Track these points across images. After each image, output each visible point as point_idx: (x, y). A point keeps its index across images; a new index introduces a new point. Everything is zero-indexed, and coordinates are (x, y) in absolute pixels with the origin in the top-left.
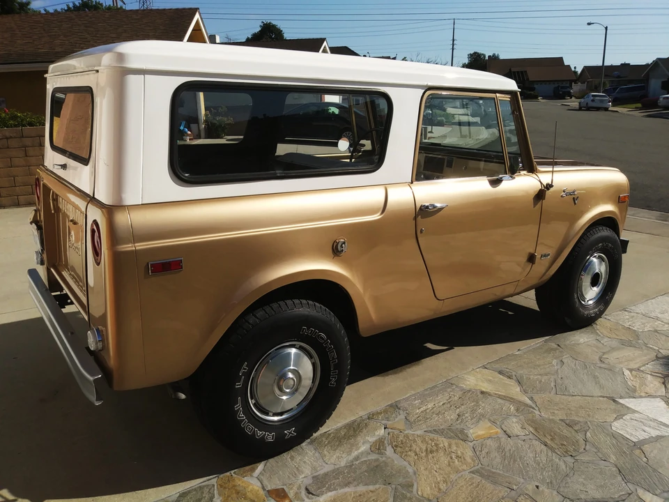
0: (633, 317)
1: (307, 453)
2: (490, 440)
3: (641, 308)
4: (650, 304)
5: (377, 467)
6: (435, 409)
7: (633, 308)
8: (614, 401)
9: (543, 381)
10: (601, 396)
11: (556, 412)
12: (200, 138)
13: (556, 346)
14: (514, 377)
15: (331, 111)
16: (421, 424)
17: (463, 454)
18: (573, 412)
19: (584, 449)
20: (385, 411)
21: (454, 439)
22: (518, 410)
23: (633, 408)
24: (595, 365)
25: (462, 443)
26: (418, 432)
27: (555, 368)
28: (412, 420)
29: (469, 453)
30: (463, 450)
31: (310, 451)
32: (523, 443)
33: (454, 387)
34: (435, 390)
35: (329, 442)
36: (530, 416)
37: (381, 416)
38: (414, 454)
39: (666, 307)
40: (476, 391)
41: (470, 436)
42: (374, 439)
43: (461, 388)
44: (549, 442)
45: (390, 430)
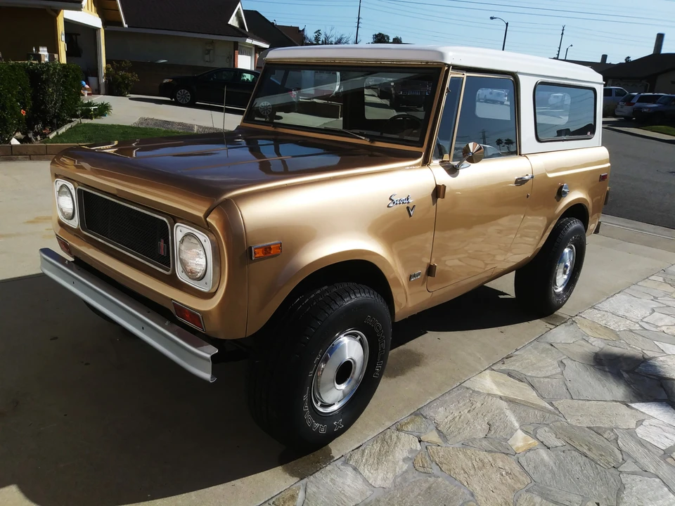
0: (604, 315)
1: (347, 474)
2: (531, 452)
3: (606, 305)
4: (612, 302)
5: (429, 488)
6: (462, 417)
7: (599, 305)
8: (628, 406)
9: (554, 384)
10: (613, 401)
11: (580, 418)
12: (99, 94)
13: (550, 347)
14: (525, 380)
15: (245, 78)
16: (456, 435)
17: (511, 470)
18: (596, 419)
19: (623, 460)
20: (412, 421)
21: (495, 452)
22: (544, 417)
23: (647, 412)
24: (593, 366)
25: (506, 457)
26: (457, 445)
27: (559, 370)
28: (445, 432)
29: (517, 469)
30: (510, 465)
31: (349, 472)
32: (564, 455)
33: (471, 392)
34: (454, 394)
35: (367, 460)
36: (558, 424)
37: (410, 428)
38: (462, 472)
39: (627, 306)
40: (495, 396)
41: (509, 448)
42: (414, 455)
43: (478, 393)
44: (588, 453)
45: (427, 444)
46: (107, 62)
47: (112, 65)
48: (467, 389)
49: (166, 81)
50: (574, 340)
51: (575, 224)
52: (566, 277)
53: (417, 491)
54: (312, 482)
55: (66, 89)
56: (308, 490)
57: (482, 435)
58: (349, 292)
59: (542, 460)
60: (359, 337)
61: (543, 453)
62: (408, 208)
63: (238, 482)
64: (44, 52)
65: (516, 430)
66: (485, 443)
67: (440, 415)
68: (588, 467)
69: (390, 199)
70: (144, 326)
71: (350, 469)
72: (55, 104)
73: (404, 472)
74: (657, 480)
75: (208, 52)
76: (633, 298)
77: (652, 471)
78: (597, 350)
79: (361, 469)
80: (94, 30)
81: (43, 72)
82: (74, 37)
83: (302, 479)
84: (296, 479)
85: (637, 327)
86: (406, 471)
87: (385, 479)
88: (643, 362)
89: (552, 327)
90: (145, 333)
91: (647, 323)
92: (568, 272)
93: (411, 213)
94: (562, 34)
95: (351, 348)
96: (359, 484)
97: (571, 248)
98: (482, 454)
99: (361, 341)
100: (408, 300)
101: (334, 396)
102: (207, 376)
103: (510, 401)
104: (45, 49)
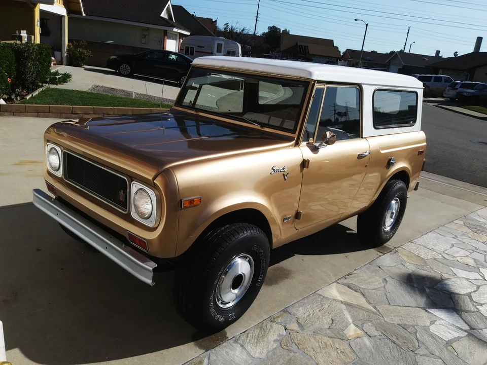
0: (418, 247)
1: (236, 349)
2: (358, 339)
3: (420, 241)
4: (425, 238)
5: (290, 359)
6: (315, 314)
7: (416, 240)
8: (426, 311)
9: (378, 294)
10: (417, 307)
11: (393, 318)
12: (62, 64)
13: (378, 268)
14: (359, 291)
16: (310, 326)
17: (344, 349)
18: (404, 319)
19: (419, 346)
20: (281, 315)
21: (335, 338)
22: (369, 316)
23: (438, 316)
24: (406, 283)
25: (341, 341)
26: (310, 333)
27: (383, 285)
28: (302, 323)
29: (348, 349)
30: (344, 346)
31: (238, 348)
32: (380, 342)
33: (322, 297)
34: (310, 299)
35: (250, 340)
36: (378, 321)
37: (279, 320)
38: (312, 350)
39: (435, 241)
40: (337, 301)
41: (345, 336)
42: (281, 338)
43: (326, 298)
44: (396, 341)
45: (290, 331)
46: (69, 41)
47: (73, 43)
48: (320, 295)
49: (112, 57)
50: (395, 264)
51: (400, 184)
52: (392, 220)
53: (281, 361)
54: (213, 353)
55: (40, 63)
56: (211, 358)
57: (327, 327)
58: (242, 229)
59: (365, 345)
60: (248, 259)
61: (367, 340)
62: (284, 174)
63: (164, 352)
64: (24, 34)
65: (350, 324)
66: (328, 331)
67: (301, 312)
68: (395, 350)
69: (272, 169)
70: (107, 247)
71: (239, 346)
72: (32, 75)
73: (274, 349)
74: (440, 360)
75: (145, 36)
76: (440, 236)
77: (437, 354)
78: (410, 271)
79: (246, 346)
80: (61, 17)
81: (25, 51)
82: (45, 21)
83: (206, 351)
84: (203, 351)
85: (440, 257)
86: (275, 348)
87: (261, 353)
88: (440, 282)
89: (381, 254)
90: (107, 251)
91: (447, 254)
92: (393, 217)
93: (286, 178)
94: (408, 33)
95: (242, 266)
96: (244, 356)
97: (397, 200)
98: (326, 339)
99: (249, 262)
100: (282, 234)
101: (230, 297)
102: (149, 281)
103: (348, 304)
104: (25, 32)
